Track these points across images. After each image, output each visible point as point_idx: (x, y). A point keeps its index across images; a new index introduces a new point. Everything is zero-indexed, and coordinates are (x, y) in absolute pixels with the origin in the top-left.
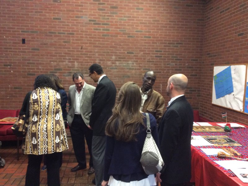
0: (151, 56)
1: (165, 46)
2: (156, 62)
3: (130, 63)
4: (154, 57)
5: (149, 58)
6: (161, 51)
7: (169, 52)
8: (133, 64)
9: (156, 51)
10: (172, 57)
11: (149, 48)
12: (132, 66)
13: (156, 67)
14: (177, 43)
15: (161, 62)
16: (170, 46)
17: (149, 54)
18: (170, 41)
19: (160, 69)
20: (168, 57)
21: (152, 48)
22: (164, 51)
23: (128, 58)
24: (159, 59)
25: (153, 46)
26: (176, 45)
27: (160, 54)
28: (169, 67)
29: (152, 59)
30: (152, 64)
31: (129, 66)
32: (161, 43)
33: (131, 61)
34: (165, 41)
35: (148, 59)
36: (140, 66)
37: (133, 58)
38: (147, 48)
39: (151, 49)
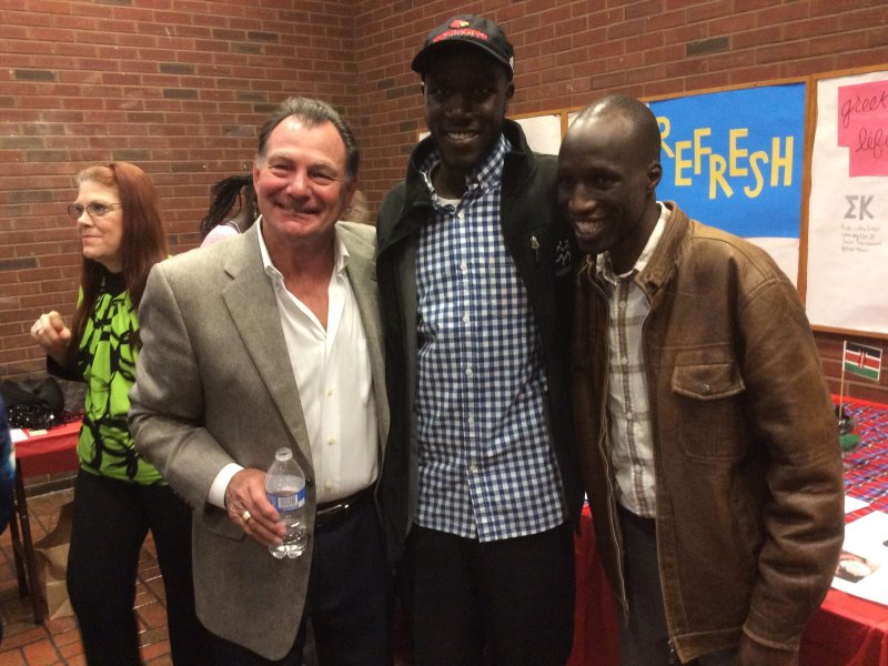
0: (146, 93)
1: (200, 45)
2: (171, 118)
3: (43, 127)
4: (157, 95)
5: (134, 99)
6: (189, 70)
7: (224, 72)
8: (59, 130)
9: (165, 68)
10: (241, 97)
11: (132, 55)
12: (55, 143)
13: (174, 143)
14: (253, 36)
15: (196, 119)
16: (223, 47)
17: (135, 80)
18: (220, 22)
19: (195, 154)
20: (223, 96)
21: (145, 55)
22: (203, 71)
23: (25, 103)
24: (185, 105)
25: (149, 42)
26: (247, 42)
27: (186, 82)
28: (233, 143)
29: (151, 105)
30: (153, 130)
31: (40, 142)
32: (183, 32)
33: (46, 117)
34: (199, 19)
35: (133, 104)
36: (94, 142)
37: (54, 104)
38: (121, 54)
39: (139, 59)
